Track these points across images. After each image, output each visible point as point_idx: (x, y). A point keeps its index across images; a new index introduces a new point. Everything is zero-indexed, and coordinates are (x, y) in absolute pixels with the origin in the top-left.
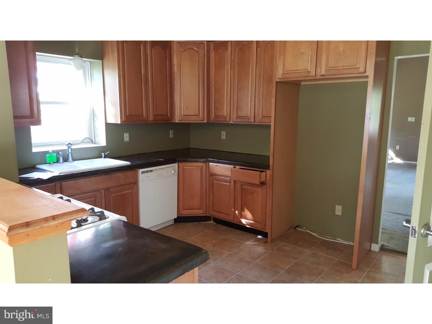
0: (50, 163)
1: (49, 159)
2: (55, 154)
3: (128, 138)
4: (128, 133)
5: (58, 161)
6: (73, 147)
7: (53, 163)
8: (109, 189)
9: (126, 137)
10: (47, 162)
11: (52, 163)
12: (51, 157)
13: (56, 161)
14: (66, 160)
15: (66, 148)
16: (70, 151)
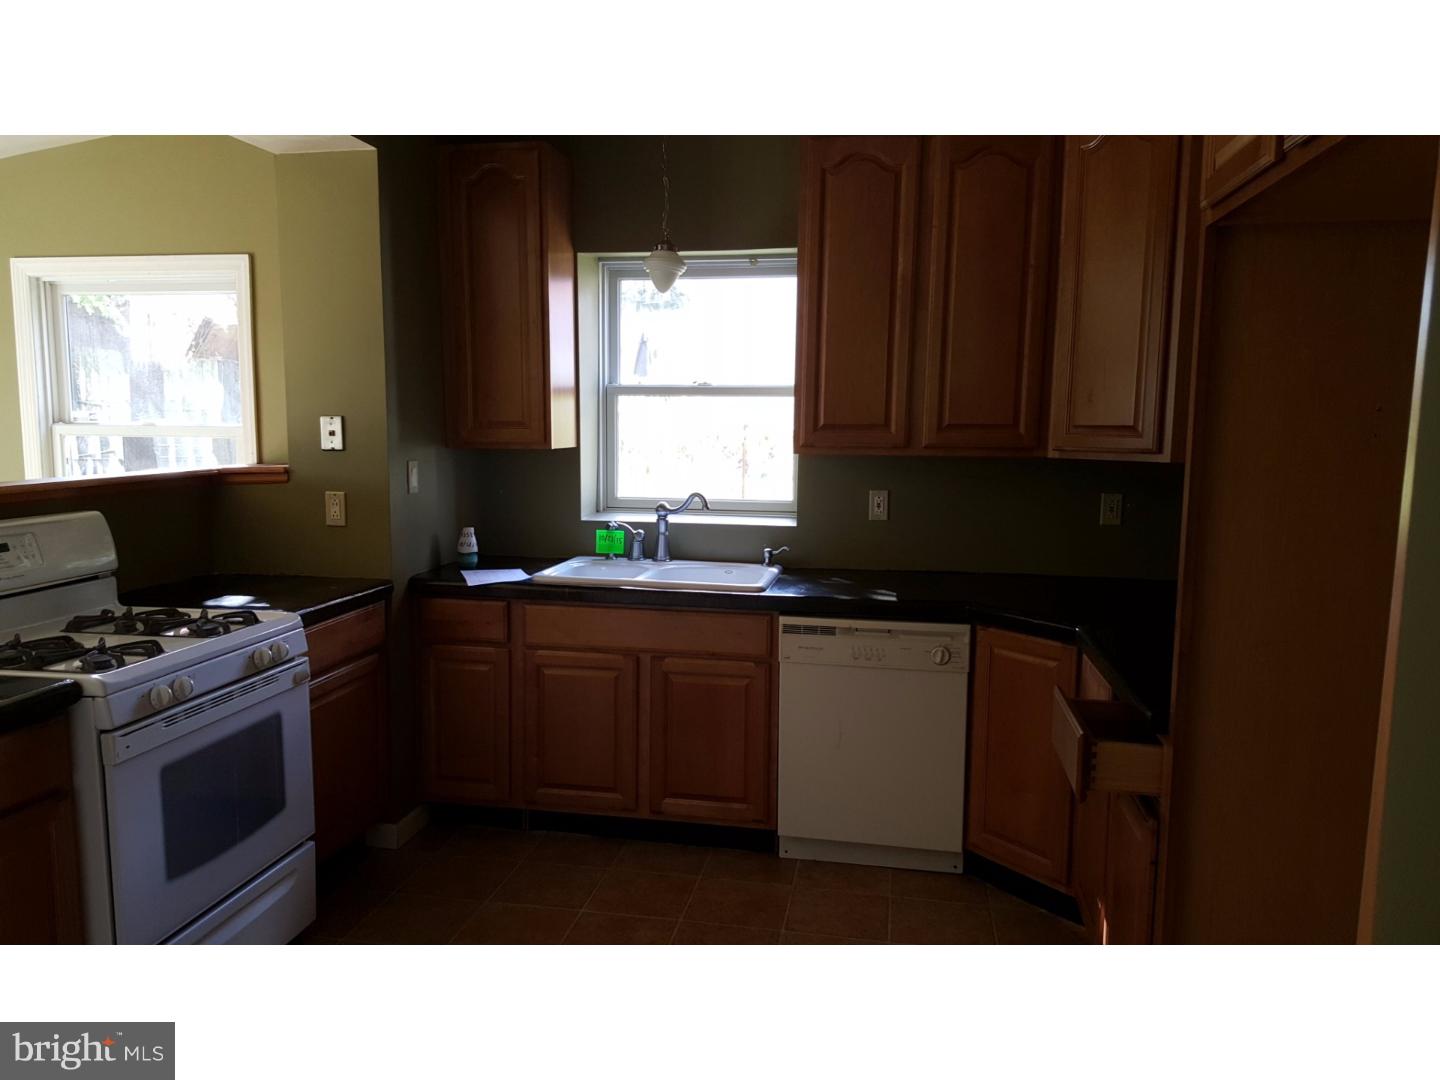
0: (607, 557)
1: (603, 542)
2: (620, 534)
3: (881, 509)
4: (886, 493)
5: (628, 554)
6: (672, 519)
7: (617, 556)
8: (665, 657)
9: (877, 505)
10: (597, 551)
11: (611, 555)
12: (610, 538)
13: (622, 552)
14: (649, 553)
15: (652, 518)
16: (662, 528)
